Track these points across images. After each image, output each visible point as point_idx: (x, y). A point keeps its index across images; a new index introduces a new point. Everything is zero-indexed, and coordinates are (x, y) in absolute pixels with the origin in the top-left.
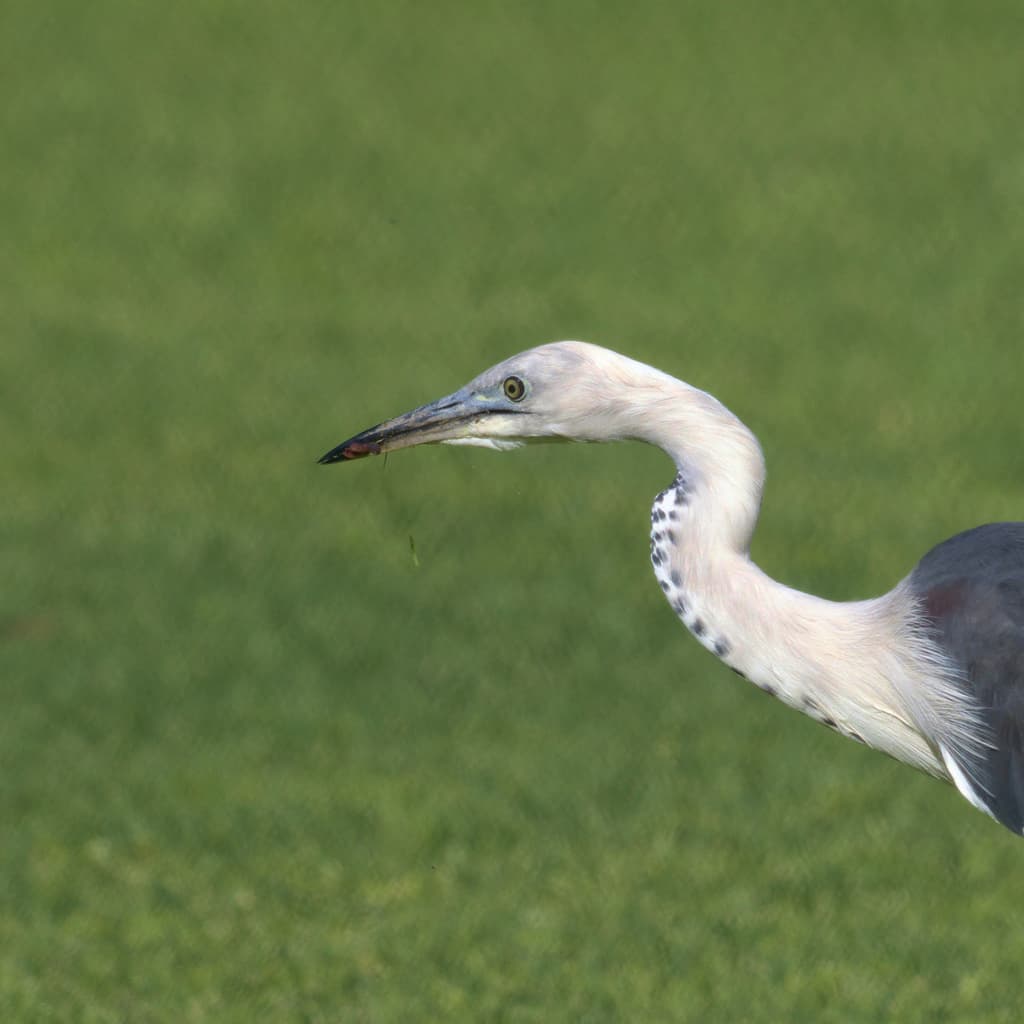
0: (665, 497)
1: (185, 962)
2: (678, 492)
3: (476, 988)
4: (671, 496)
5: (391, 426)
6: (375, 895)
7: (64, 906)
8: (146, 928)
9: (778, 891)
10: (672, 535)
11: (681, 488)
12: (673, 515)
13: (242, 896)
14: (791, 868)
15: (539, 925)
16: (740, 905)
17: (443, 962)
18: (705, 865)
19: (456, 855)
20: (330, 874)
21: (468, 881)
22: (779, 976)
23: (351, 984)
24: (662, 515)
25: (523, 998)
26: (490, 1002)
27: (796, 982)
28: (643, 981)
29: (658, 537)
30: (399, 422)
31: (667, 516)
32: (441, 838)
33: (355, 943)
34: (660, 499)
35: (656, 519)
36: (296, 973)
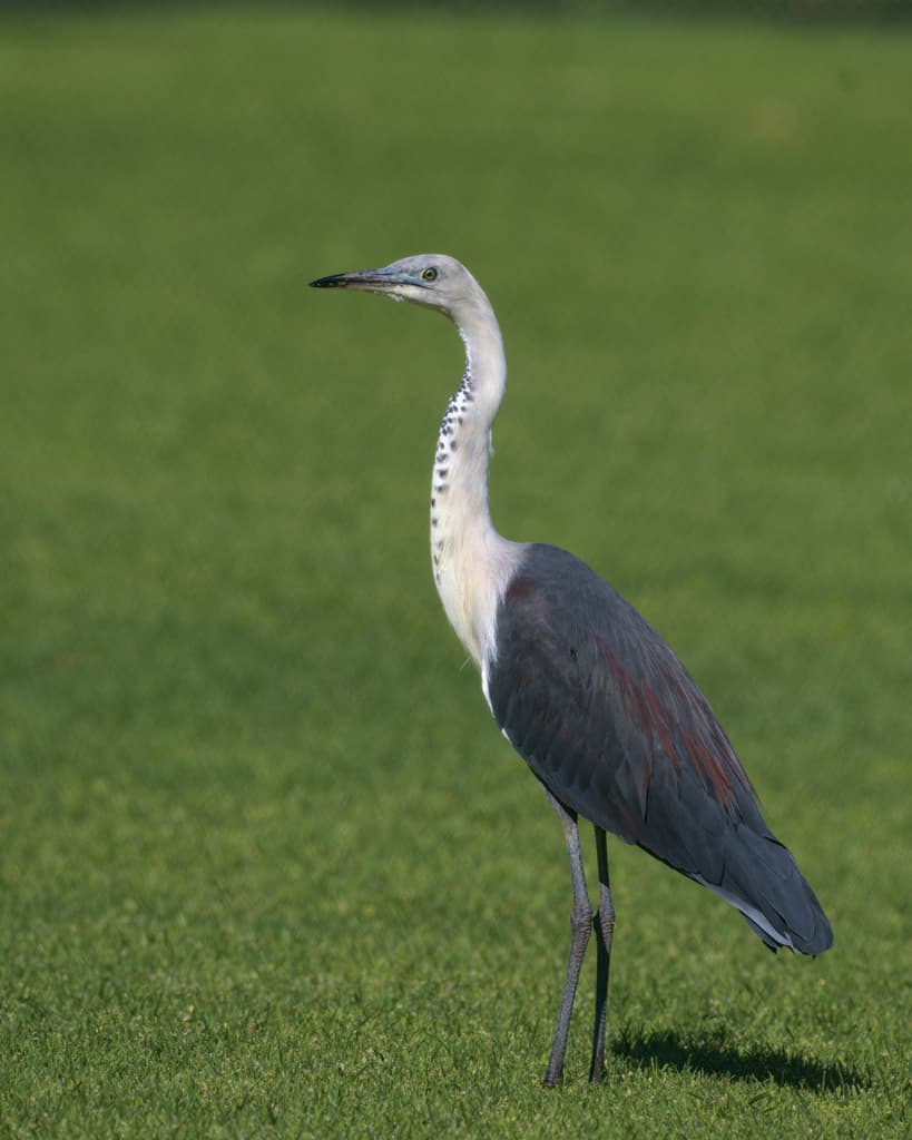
0: (457, 398)
1: (146, 849)
2: (466, 393)
3: (308, 866)
4: (461, 396)
5: (352, 276)
6: (254, 813)
7: (79, 816)
8: (125, 830)
9: (478, 817)
10: (460, 421)
11: (468, 390)
12: (463, 409)
13: (179, 813)
14: (484, 804)
15: (345, 832)
16: (457, 824)
17: (291, 852)
18: (437, 801)
19: (298, 794)
20: (228, 802)
21: (306, 807)
22: (478, 863)
23: (239, 864)
24: (456, 409)
25: (337, 873)
26: (316, 875)
27: (487, 868)
28: (402, 865)
29: (450, 420)
30: (356, 275)
31: (459, 409)
32: (288, 785)
33: (241, 841)
34: (454, 400)
35: (451, 411)
36: (208, 856)
